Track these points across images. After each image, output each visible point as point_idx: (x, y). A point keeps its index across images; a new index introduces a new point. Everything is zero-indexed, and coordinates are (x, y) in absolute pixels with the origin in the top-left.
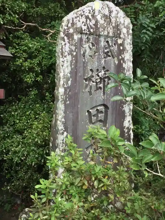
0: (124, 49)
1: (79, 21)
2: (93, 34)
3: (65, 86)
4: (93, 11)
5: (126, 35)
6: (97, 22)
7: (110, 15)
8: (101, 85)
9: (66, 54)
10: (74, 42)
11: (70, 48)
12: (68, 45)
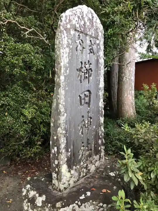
0: (100, 48)
1: (74, 19)
2: (82, 33)
3: (65, 74)
4: (82, 13)
5: (101, 38)
6: (85, 22)
7: (93, 20)
8: (87, 75)
9: (65, 46)
10: (71, 36)
11: (67, 41)
12: (66, 38)
